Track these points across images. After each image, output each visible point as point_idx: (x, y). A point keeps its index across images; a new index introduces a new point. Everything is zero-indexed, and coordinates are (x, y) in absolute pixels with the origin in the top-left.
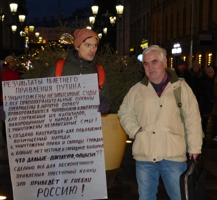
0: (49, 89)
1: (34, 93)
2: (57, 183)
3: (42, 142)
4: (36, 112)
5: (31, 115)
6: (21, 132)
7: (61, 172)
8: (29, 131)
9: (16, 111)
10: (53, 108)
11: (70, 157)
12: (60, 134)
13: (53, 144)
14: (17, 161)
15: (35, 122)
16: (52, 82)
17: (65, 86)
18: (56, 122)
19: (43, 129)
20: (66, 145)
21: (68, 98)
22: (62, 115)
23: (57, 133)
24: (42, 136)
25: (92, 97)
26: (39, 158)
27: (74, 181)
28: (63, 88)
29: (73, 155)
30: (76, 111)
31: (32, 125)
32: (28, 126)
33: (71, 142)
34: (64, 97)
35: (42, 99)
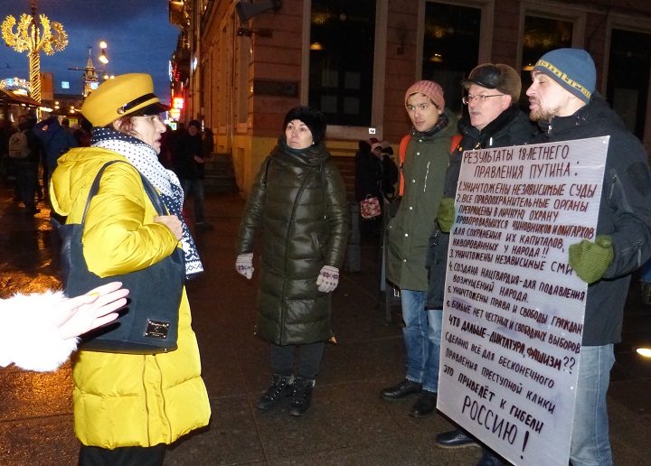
0: (518, 172)
1: (496, 181)
2: (490, 399)
3: (486, 293)
4: (491, 225)
5: (483, 228)
6: (464, 262)
7: (499, 378)
8: (475, 263)
9: (467, 215)
10: (516, 219)
11: (519, 350)
12: (514, 287)
13: (499, 304)
14: (451, 319)
15: (485, 246)
16: (527, 157)
17: (545, 168)
18: (513, 254)
19: (493, 266)
21: (543, 201)
22: (525, 239)
23: (510, 280)
24: (488, 281)
25: (585, 204)
26: (476, 328)
28: (540, 171)
29: (524, 346)
30: (550, 236)
31: (480, 251)
32: (475, 251)
33: (526, 313)
34: (536, 196)
35: (504, 195)
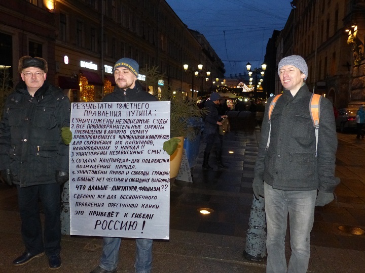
0: (118, 114)
1: (102, 118)
2: (116, 216)
3: (105, 170)
4: (102, 138)
5: (97, 140)
6: (85, 157)
7: (121, 205)
8: (93, 157)
9: (82, 135)
10: (121, 134)
11: (133, 189)
12: (125, 164)
13: (116, 173)
14: (77, 187)
15: (100, 148)
16: (123, 108)
17: (136, 112)
18: (122, 150)
19: (108, 156)
20: (130, 176)
21: (137, 126)
22: (128, 143)
23: (122, 161)
24: (105, 164)
25: (162, 126)
26: (100, 187)
27: (134, 215)
28: (133, 113)
29: (136, 187)
30: (144, 140)
31: (96, 151)
32: (93, 151)
33: (135, 173)
34: (133, 124)
35: (110, 124)
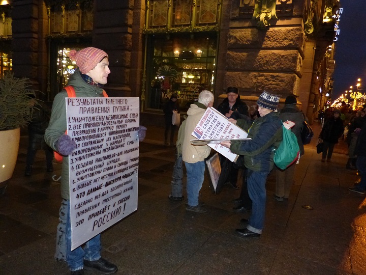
0: (107, 110)
1: (95, 115)
2: (108, 209)
3: (100, 169)
4: (97, 137)
5: (92, 140)
6: (83, 161)
7: (112, 197)
8: (90, 159)
9: (79, 136)
10: (110, 131)
11: (119, 180)
12: (113, 158)
13: (108, 169)
14: (78, 196)
15: (96, 148)
16: (110, 103)
17: (119, 108)
18: (111, 146)
19: (102, 155)
20: (118, 168)
21: (120, 121)
22: (115, 138)
23: (111, 157)
24: (100, 163)
25: (135, 120)
26: (97, 187)
27: (119, 202)
29: (120, 177)
30: (125, 133)
31: (92, 152)
32: (90, 153)
33: (120, 165)
34: (118, 119)
35: (102, 121)
